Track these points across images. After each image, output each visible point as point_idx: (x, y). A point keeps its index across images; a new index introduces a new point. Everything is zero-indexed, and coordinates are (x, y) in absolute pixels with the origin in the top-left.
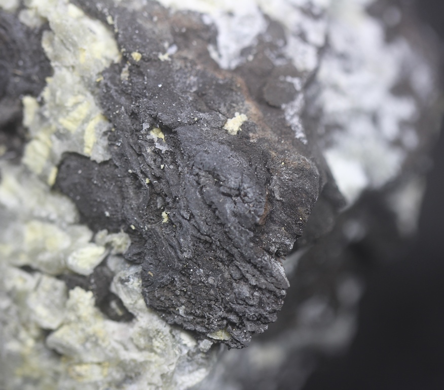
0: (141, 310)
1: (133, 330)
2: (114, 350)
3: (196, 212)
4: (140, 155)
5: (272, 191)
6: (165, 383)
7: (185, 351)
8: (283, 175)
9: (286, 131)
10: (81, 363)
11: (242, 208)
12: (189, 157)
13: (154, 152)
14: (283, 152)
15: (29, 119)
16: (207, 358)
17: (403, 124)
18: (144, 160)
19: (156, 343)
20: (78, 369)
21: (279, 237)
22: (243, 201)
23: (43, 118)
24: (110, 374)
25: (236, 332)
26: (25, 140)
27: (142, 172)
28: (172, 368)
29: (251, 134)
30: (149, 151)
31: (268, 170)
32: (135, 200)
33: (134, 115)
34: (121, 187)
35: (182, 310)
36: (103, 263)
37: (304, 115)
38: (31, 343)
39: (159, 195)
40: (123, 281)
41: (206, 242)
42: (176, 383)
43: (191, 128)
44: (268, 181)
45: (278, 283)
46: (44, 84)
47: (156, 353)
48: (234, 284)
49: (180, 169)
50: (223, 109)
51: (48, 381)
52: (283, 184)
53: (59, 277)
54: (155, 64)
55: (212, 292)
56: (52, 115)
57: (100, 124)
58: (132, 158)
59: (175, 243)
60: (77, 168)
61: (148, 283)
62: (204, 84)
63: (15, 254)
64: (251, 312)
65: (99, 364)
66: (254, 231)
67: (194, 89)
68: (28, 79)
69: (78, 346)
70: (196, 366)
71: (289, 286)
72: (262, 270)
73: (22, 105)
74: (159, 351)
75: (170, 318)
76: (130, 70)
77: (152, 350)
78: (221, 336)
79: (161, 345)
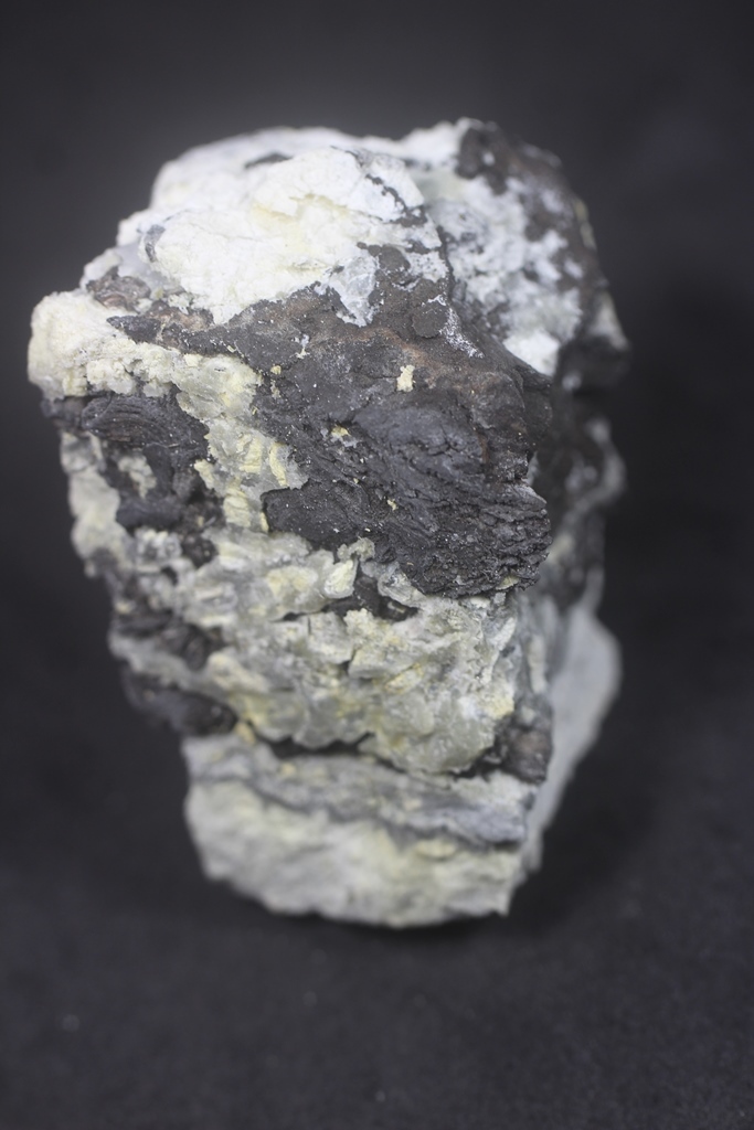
0: (420, 600)
1: (423, 621)
2: (416, 648)
3: (419, 486)
4: (335, 461)
5: (478, 425)
6: (482, 653)
7: (484, 614)
8: (480, 405)
9: (457, 356)
10: (393, 677)
11: (460, 458)
12: (382, 439)
13: (346, 451)
14: (466, 381)
15: (210, 481)
16: (508, 608)
18: (342, 464)
19: (453, 622)
20: (393, 683)
21: (509, 462)
22: (457, 450)
23: (223, 475)
24: (426, 672)
25: (521, 572)
26: (218, 501)
27: (346, 476)
28: (481, 636)
29: (427, 381)
30: (341, 453)
31: (463, 406)
32: (355, 505)
33: (307, 428)
34: (335, 499)
35: (459, 581)
36: (359, 574)
37: (465, 327)
38: (335, 683)
39: (375, 487)
40: (389, 584)
41: (444, 507)
42: (493, 646)
43: (368, 409)
44: (469, 416)
45: (534, 506)
46: (206, 443)
47: (457, 631)
48: (494, 531)
49: (380, 455)
50: (387, 372)
51: (371, 708)
52: (484, 412)
53: (325, 610)
54: (297, 366)
55: (477, 549)
56: (229, 468)
57: (279, 452)
58: (329, 468)
59: (416, 525)
60: (283, 504)
61: (413, 574)
62: (355, 357)
63: (272, 611)
64: (524, 547)
65: (411, 668)
66: (483, 472)
67: (348, 368)
68: (187, 446)
69: (381, 664)
70: (502, 621)
71: (545, 502)
72: (512, 503)
73: (197, 473)
74: (459, 627)
75: (452, 593)
76: (278, 386)
77: (453, 631)
78: (509, 582)
79: (460, 622)
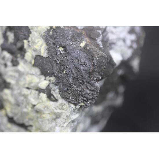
0: (59, 98)
1: (57, 104)
2: (53, 110)
3: (73, 70)
4: (56, 55)
5: (94, 63)
6: (67, 118)
7: (72, 109)
8: (97, 58)
9: (97, 46)
10: (44, 114)
11: (86, 68)
12: (70, 55)
13: (60, 54)
14: (96, 52)
15: (26, 46)
16: (79, 111)
17: (132, 42)
18: (58, 56)
19: (64, 107)
20: (44, 115)
21: (97, 76)
22: (86, 66)
23: (29, 46)
24: (52, 117)
25: (86, 103)
26: (25, 52)
27: (57, 60)
28: (69, 114)
29: (87, 47)
30: (59, 53)
31: (93, 57)
32: (56, 68)
33: (54, 44)
34: (52, 64)
35: (71, 98)
36: (49, 86)
37: (102, 41)
38: (30, 109)
39: (62, 65)
40: (54, 90)
41: (76, 78)
42: (71, 118)
43: (70, 46)
44: (93, 60)
45: (97, 88)
46: (29, 36)
47: (64, 110)
48: (85, 90)
49: (68, 58)
50: (79, 40)
51: (35, 119)
52: (97, 61)
53: (37, 90)
54: (59, 29)
55: (79, 92)
56: (32, 45)
57: (45, 47)
58: (54, 56)
59: (68, 79)
60: (39, 59)
61: (61, 90)
62: (74, 34)
63: (24, 84)
64: (90, 97)
65: (49, 114)
66: (89, 74)
67: (71, 35)
68: (25, 35)
69: (43, 109)
70: (76, 113)
71: (100, 89)
72: (92, 85)
73: (23, 43)
74: (65, 109)
75: (67, 100)
76: (53, 31)
77: (63, 109)
78: (82, 104)
79: (66, 108)
